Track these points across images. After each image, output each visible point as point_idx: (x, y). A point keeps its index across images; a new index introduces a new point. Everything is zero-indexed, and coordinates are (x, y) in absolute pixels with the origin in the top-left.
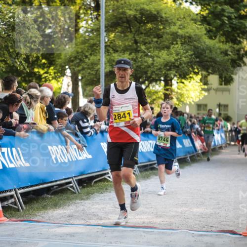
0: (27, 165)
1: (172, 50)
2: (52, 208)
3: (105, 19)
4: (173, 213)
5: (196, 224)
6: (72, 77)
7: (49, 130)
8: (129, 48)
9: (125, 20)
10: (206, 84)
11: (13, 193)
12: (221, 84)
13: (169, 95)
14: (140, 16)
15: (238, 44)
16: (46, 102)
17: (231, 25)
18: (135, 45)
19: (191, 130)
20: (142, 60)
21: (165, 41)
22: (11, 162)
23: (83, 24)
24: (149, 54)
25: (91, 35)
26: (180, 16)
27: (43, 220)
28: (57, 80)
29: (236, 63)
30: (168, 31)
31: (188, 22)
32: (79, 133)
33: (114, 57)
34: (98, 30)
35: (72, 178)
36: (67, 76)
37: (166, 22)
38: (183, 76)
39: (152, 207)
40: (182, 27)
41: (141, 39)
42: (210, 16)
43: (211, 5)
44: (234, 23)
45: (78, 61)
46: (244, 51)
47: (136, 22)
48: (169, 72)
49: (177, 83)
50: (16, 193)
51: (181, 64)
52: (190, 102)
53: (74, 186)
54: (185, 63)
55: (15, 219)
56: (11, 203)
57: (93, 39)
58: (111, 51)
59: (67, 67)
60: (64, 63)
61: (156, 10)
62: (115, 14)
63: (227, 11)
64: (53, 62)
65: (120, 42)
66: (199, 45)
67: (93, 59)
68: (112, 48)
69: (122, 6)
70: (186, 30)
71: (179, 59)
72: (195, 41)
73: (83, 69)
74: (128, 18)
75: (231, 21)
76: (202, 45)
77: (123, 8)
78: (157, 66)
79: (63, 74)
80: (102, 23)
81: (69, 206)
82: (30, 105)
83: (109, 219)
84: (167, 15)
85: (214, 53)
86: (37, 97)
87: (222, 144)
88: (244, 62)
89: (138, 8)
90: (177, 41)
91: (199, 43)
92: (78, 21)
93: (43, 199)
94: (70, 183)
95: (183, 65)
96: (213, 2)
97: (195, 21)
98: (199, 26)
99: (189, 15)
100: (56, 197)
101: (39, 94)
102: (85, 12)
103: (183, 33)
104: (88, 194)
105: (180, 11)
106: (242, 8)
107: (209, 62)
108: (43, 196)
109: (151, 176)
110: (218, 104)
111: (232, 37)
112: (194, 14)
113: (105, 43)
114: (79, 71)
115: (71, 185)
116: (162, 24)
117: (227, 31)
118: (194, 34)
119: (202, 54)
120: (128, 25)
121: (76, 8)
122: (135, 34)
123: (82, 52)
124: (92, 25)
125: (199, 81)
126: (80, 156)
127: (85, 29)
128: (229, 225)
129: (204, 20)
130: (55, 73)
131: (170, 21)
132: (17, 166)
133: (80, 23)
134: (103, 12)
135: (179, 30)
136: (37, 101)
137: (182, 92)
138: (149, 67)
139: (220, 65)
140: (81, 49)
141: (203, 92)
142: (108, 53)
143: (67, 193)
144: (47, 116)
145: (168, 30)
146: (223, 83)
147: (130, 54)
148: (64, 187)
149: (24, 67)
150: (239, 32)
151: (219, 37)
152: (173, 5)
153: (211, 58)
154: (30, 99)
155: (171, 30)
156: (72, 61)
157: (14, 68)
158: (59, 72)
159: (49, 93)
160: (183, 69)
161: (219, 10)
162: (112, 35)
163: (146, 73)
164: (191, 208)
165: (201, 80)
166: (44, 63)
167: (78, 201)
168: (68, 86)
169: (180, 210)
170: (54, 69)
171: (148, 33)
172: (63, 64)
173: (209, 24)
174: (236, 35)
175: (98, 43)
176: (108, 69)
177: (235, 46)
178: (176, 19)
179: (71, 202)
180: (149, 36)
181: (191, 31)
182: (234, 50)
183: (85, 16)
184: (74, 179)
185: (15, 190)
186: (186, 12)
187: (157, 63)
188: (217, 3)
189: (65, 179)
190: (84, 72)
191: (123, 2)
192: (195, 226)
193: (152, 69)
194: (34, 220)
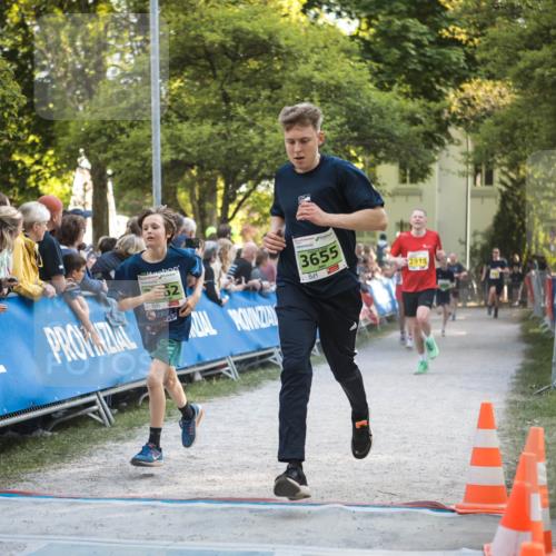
2: (54, 461)
5: (360, 490)
6: (92, 172)
7: (45, 293)
8: (212, 110)
9: (202, 52)
12: (404, 181)
14: (233, 43)
15: (437, 100)
16: (37, 234)
17: (423, 59)
18: (223, 104)
20: (239, 137)
26: (317, 43)
29: (434, 139)
30: (293, 74)
31: (333, 57)
33: (180, 130)
35: (96, 393)
36: (82, 168)
37: (289, 56)
39: (266, 454)
40: (321, 66)
41: (237, 93)
42: (378, 40)
43: (380, 17)
44: (428, 54)
45: (104, 140)
46: (449, 113)
47: (225, 57)
53: (102, 411)
54: (329, 143)
58: (174, 117)
59: (81, 150)
60: (76, 143)
61: (265, 31)
62: (181, 41)
63: (413, 30)
64: (53, 142)
65: (192, 98)
66: (358, 104)
67: (136, 136)
68: (176, 112)
69: (194, 23)
70: (330, 73)
72: (348, 95)
73: (116, 157)
74: (209, 49)
75: (422, 51)
76: (363, 103)
77: (197, 27)
78: (270, 149)
79: (74, 166)
81: (91, 455)
84: (290, 42)
85: (389, 119)
86: (15, 222)
88: (449, 137)
89: (230, 27)
90: (311, 96)
91: (357, 101)
93: (36, 439)
94: (93, 403)
96: (383, 12)
97: (348, 53)
98: (357, 65)
99: (336, 42)
100: (62, 436)
101: (18, 215)
103: (324, 80)
104: (131, 426)
106: (445, 24)
107: (378, 138)
108: (34, 434)
109: (264, 382)
110: (399, 221)
111: (424, 84)
112: (345, 38)
114: (107, 161)
115: (95, 408)
116: (279, 59)
117: (415, 70)
118: (347, 79)
119: (363, 122)
120: (208, 63)
122: (223, 82)
123: (113, 121)
126: (113, 344)
128: (427, 490)
129: (368, 50)
130: (55, 164)
131: (296, 54)
135: (316, 73)
136: (16, 230)
138: (255, 150)
139: (401, 144)
142: (168, 121)
143: (86, 426)
144: (39, 264)
145: (292, 72)
146: (408, 178)
147: (214, 124)
148: (80, 413)
150: (438, 72)
151: (400, 85)
152: (303, 18)
153: (382, 130)
155: (299, 72)
156: (93, 140)
158: (64, 160)
159: (42, 214)
161: (396, 28)
162: (177, 84)
163: (248, 162)
166: (34, 143)
167: (110, 444)
168: (85, 190)
169: (324, 458)
170: (55, 155)
171: (252, 80)
172: (73, 147)
173: (377, 58)
174: (433, 79)
176: (168, 158)
177: (432, 104)
178: (308, 50)
179: (95, 447)
180: (251, 86)
181: (340, 74)
182: (429, 114)
184: (101, 395)
186: (329, 34)
187: (271, 142)
188: (391, 13)
189: (82, 396)
190: (118, 162)
191: (196, 15)
192: (358, 495)
193: (260, 155)
194: (16, 489)
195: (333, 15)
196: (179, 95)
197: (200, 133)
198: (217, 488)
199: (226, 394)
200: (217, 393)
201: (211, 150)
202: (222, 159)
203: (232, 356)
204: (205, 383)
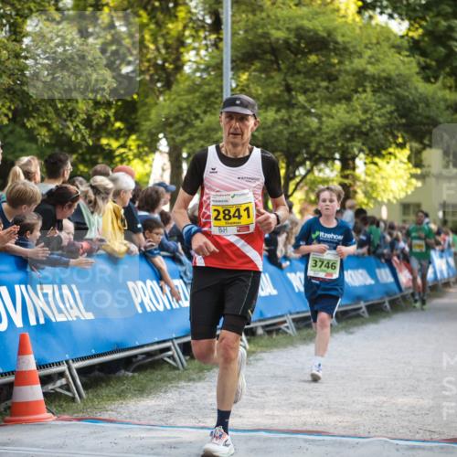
0: (90, 316)
1: (356, 104)
2: (135, 395)
3: (232, 48)
4: (359, 407)
5: (403, 427)
6: (170, 154)
7: (129, 252)
8: (276, 99)
9: (267, 47)
10: (418, 165)
11: (64, 368)
13: (351, 185)
14: (296, 40)
16: (123, 200)
18: (286, 94)
19: (392, 251)
20: (299, 123)
21: (342, 87)
22: (60, 311)
23: (190, 56)
24: (313, 110)
25: (205, 76)
26: (370, 40)
27: (119, 418)
28: (142, 160)
30: (348, 68)
31: (385, 52)
32: (184, 258)
34: (218, 67)
35: (171, 340)
36: (161, 152)
37: (344, 51)
38: (376, 151)
39: (319, 396)
40: (374, 60)
41: (298, 84)
42: (426, 39)
43: (428, 18)
45: (181, 124)
47: (288, 52)
48: (350, 144)
49: (365, 163)
50: (69, 369)
51: (372, 129)
52: (389, 200)
53: (176, 356)
54: (380, 128)
55: (66, 417)
56: (61, 387)
57: (208, 84)
59: (161, 135)
60: (156, 128)
61: (325, 29)
62: (250, 38)
64: (136, 127)
65: (259, 88)
66: (406, 94)
67: (209, 121)
69: (262, 22)
70: (381, 66)
71: (368, 119)
72: (399, 86)
73: (191, 139)
74: (274, 45)
76: (411, 93)
77: (264, 26)
78: (326, 133)
79: (152, 147)
80: (227, 53)
81: (165, 392)
82: (93, 205)
83: (241, 417)
84: (347, 39)
85: (434, 108)
86: (107, 191)
87: (449, 277)
89: (293, 26)
90: (364, 87)
91: (406, 91)
92: (182, 50)
93: (120, 379)
94: (168, 349)
95: (377, 131)
96: (431, 14)
97: (398, 48)
98: (406, 59)
99: (388, 39)
100: (142, 376)
101: (110, 185)
102: (194, 33)
103: (376, 72)
104: (201, 370)
105: (370, 31)
107: (424, 125)
108: (117, 374)
110: (442, 202)
112: (395, 35)
113: (232, 90)
114: (183, 143)
115: (170, 353)
116: (336, 54)
118: (397, 72)
119: (410, 110)
120: (273, 58)
121: (177, 27)
122: (286, 74)
123: (189, 108)
124: (207, 59)
125: (406, 161)
127: (194, 66)
129: (415, 47)
130: (139, 147)
131: (352, 50)
132: (70, 319)
133: (185, 54)
134: (227, 34)
135: (369, 67)
136: (107, 198)
137: (375, 181)
138: (313, 134)
140: (187, 101)
141: (414, 181)
143: (162, 369)
144: (124, 226)
145: (348, 66)
147: (278, 111)
148: (157, 358)
149: (83, 136)
151: (444, 78)
152: (358, 19)
153: (428, 117)
154: (95, 194)
155: (354, 65)
156: (171, 125)
157: (64, 138)
158: (145, 144)
159: (128, 183)
160: (375, 138)
161: (443, 29)
162: (244, 77)
163: (307, 146)
164: (392, 397)
165: (409, 158)
166: (119, 129)
167: (183, 384)
168: (163, 170)
169: (372, 400)
170: (138, 139)
171: (311, 72)
172: (154, 131)
173: (424, 54)
175: (218, 90)
178: (363, 46)
179: (170, 386)
180: (313, 78)
181: (392, 67)
183: (194, 41)
184: (176, 342)
185: (67, 362)
186: (381, 33)
187: (327, 127)
188: (438, 14)
189: (158, 343)
190: (192, 144)
191: (264, 15)
192: (401, 431)
193: (318, 139)
194: (101, 417)
195: (385, 17)
196: (247, 86)
197: (266, 119)
198: (276, 421)
199: (285, 346)
200: (276, 346)
201: (275, 134)
202: (284, 142)
203: (291, 314)
204: (266, 337)
